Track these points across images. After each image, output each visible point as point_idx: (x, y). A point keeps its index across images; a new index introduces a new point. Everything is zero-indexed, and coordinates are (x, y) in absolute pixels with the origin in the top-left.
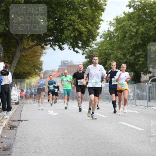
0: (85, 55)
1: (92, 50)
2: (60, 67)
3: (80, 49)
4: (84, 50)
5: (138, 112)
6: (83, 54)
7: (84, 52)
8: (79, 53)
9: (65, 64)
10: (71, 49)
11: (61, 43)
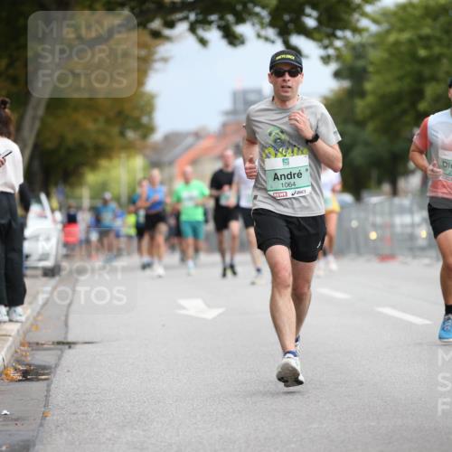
0: (334, 66)
4: (326, 42)
6: (326, 60)
7: (331, 51)
10: (273, 42)
11: (230, 18)
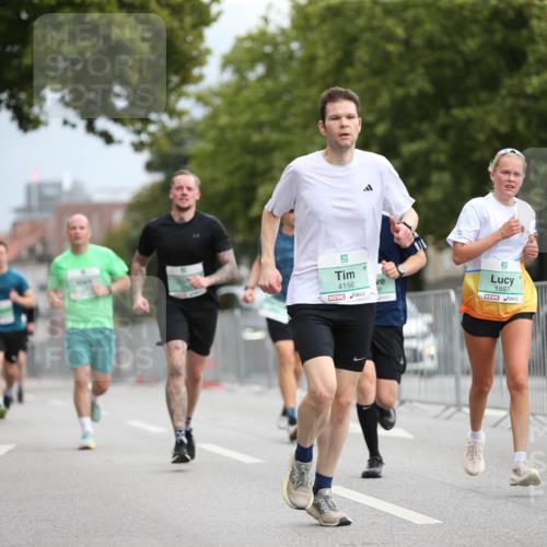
2: (23, 216)
6: (138, 147)
8: (120, 142)
9: (43, 199)
10: (74, 126)
11: (23, 96)
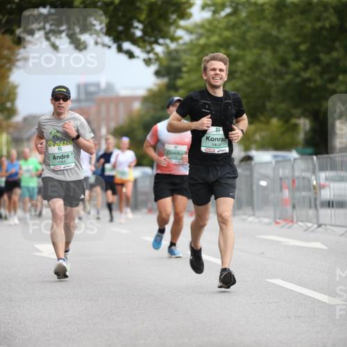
1: (177, 51)
3: (139, 46)
4: (148, 48)
5: (327, 246)
6: (148, 62)
7: (151, 55)
8: (138, 57)
9: (88, 94)
10: (109, 47)
